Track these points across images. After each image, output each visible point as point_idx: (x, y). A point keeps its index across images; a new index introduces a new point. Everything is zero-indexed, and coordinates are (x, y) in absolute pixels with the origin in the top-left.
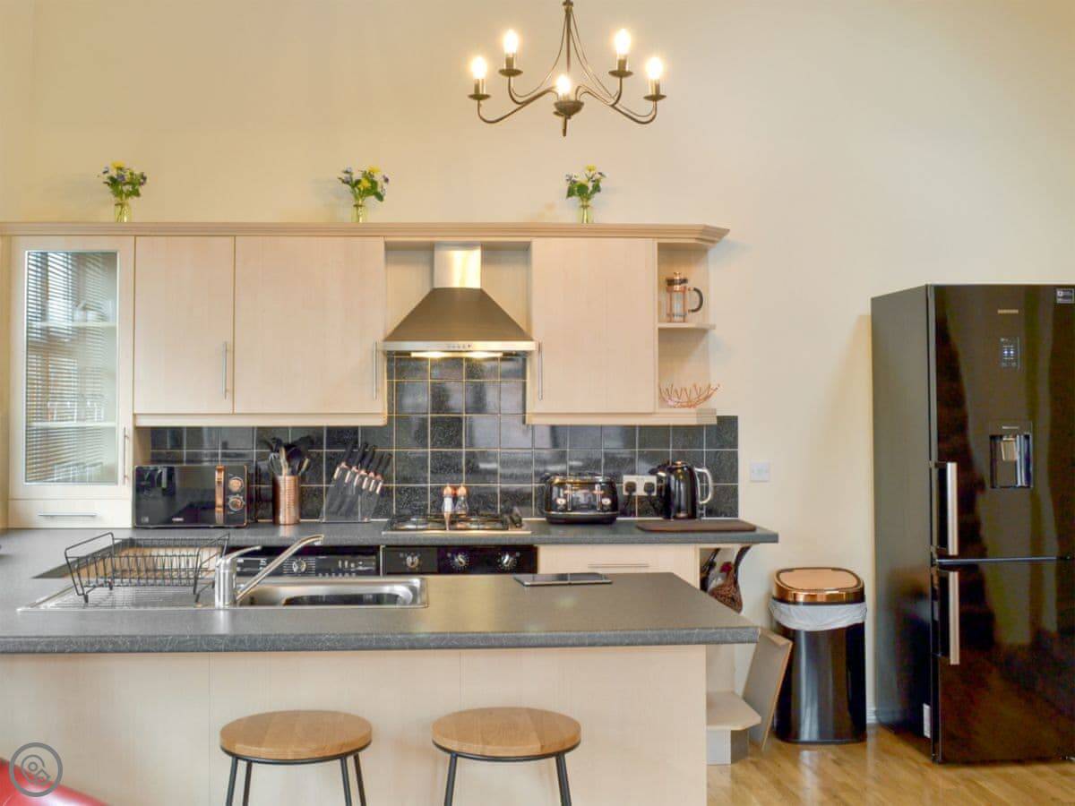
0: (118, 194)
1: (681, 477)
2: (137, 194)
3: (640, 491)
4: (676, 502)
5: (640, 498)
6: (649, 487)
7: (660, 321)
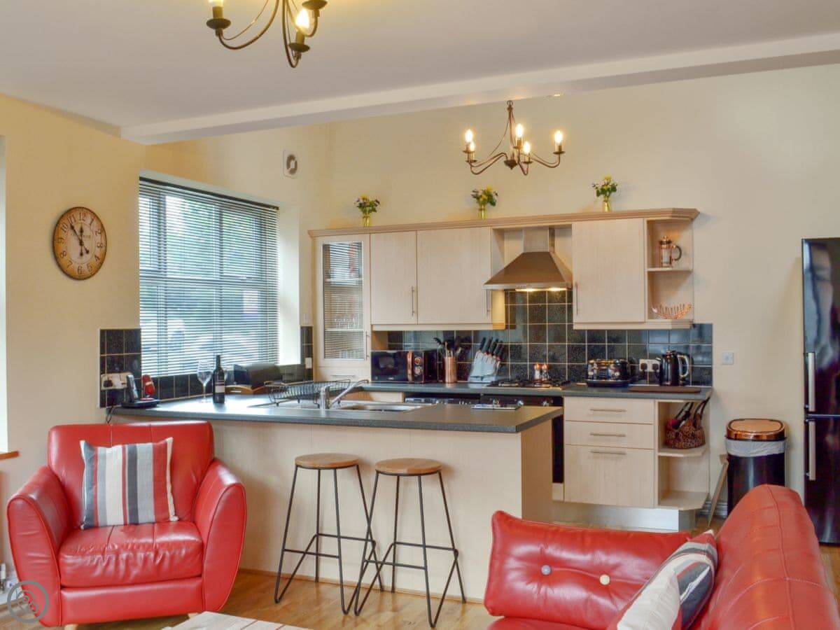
0: (364, 212)
1: (669, 361)
2: (375, 210)
3: (650, 369)
4: (666, 376)
5: (650, 373)
6: (655, 367)
7: (648, 267)
